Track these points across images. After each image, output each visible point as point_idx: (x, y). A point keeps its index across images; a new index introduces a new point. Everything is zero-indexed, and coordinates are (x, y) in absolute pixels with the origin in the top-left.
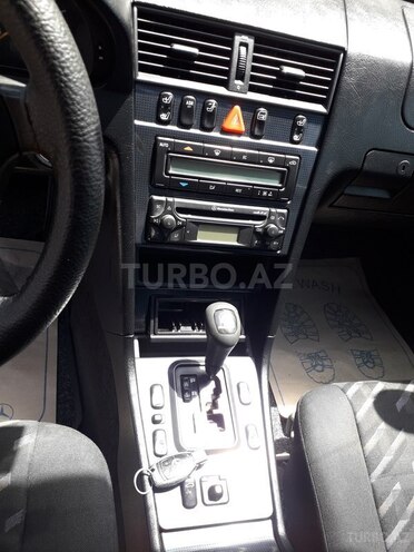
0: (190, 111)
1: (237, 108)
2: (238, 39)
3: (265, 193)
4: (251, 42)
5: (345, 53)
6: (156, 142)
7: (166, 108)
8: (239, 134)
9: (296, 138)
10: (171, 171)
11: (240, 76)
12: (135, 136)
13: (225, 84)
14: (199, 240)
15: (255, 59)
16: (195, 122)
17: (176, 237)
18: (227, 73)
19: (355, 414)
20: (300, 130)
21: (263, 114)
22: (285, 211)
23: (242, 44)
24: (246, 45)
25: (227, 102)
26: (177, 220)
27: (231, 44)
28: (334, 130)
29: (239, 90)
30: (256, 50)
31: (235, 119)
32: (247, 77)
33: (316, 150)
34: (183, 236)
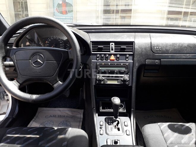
0: (103, 57)
1: (113, 55)
2: (111, 44)
3: (122, 71)
4: (114, 44)
5: (134, 42)
6: (97, 63)
7: (98, 57)
8: (114, 60)
9: (127, 59)
10: (100, 69)
11: (112, 50)
12: (92, 63)
13: (110, 52)
14: (108, 83)
15: (115, 46)
16: (104, 59)
17: (102, 83)
18: (110, 50)
19: (160, 128)
20: (127, 58)
21: (118, 56)
22: (128, 75)
23: (112, 44)
24: (113, 44)
25: (110, 55)
26: (102, 78)
27: (110, 45)
28: (135, 56)
29: (112, 52)
30: (115, 45)
31: (113, 57)
32: (114, 50)
33: (132, 61)
34: (104, 82)
